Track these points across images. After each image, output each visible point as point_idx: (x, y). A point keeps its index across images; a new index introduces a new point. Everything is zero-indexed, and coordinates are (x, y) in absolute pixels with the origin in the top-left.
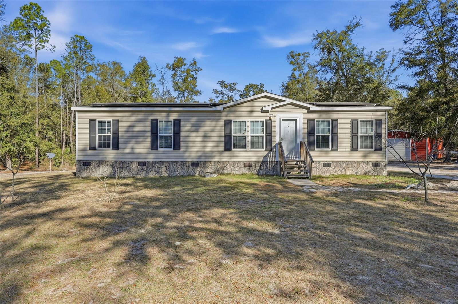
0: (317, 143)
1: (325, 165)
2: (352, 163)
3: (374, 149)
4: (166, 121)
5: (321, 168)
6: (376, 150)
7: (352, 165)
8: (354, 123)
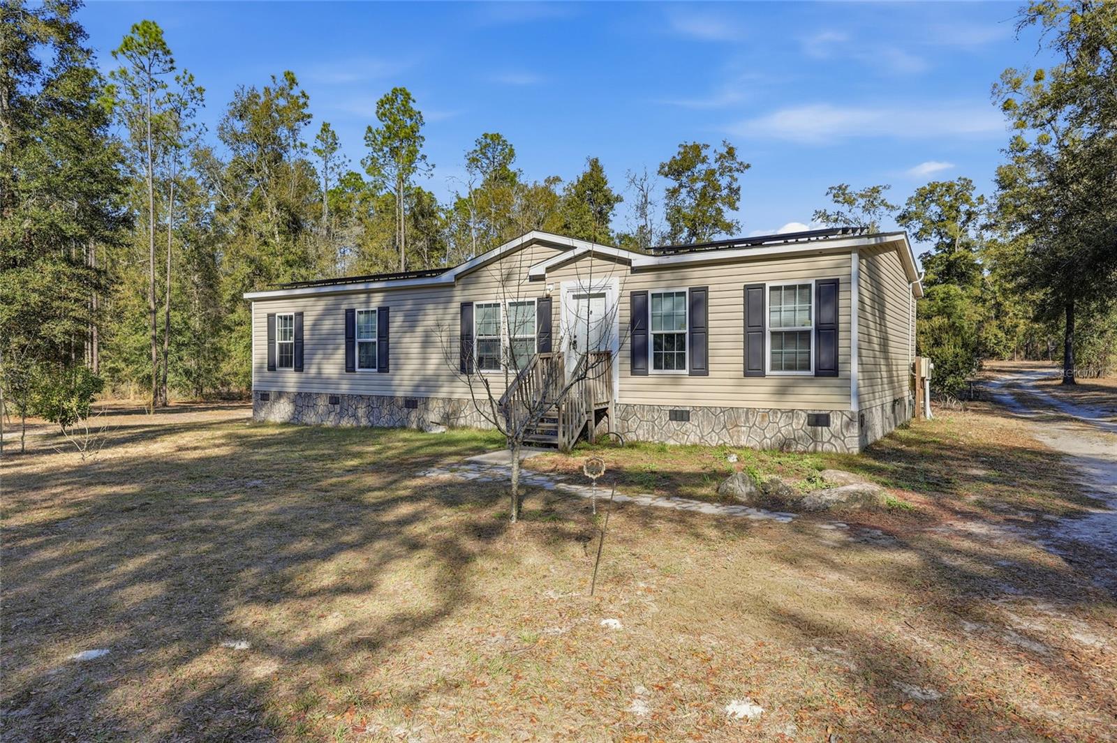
0: (655, 355)
1: (673, 416)
2: (747, 413)
3: (812, 372)
4: (367, 312)
5: (663, 423)
6: (817, 374)
7: (747, 418)
8: (753, 296)
